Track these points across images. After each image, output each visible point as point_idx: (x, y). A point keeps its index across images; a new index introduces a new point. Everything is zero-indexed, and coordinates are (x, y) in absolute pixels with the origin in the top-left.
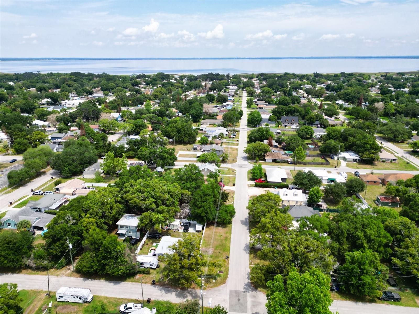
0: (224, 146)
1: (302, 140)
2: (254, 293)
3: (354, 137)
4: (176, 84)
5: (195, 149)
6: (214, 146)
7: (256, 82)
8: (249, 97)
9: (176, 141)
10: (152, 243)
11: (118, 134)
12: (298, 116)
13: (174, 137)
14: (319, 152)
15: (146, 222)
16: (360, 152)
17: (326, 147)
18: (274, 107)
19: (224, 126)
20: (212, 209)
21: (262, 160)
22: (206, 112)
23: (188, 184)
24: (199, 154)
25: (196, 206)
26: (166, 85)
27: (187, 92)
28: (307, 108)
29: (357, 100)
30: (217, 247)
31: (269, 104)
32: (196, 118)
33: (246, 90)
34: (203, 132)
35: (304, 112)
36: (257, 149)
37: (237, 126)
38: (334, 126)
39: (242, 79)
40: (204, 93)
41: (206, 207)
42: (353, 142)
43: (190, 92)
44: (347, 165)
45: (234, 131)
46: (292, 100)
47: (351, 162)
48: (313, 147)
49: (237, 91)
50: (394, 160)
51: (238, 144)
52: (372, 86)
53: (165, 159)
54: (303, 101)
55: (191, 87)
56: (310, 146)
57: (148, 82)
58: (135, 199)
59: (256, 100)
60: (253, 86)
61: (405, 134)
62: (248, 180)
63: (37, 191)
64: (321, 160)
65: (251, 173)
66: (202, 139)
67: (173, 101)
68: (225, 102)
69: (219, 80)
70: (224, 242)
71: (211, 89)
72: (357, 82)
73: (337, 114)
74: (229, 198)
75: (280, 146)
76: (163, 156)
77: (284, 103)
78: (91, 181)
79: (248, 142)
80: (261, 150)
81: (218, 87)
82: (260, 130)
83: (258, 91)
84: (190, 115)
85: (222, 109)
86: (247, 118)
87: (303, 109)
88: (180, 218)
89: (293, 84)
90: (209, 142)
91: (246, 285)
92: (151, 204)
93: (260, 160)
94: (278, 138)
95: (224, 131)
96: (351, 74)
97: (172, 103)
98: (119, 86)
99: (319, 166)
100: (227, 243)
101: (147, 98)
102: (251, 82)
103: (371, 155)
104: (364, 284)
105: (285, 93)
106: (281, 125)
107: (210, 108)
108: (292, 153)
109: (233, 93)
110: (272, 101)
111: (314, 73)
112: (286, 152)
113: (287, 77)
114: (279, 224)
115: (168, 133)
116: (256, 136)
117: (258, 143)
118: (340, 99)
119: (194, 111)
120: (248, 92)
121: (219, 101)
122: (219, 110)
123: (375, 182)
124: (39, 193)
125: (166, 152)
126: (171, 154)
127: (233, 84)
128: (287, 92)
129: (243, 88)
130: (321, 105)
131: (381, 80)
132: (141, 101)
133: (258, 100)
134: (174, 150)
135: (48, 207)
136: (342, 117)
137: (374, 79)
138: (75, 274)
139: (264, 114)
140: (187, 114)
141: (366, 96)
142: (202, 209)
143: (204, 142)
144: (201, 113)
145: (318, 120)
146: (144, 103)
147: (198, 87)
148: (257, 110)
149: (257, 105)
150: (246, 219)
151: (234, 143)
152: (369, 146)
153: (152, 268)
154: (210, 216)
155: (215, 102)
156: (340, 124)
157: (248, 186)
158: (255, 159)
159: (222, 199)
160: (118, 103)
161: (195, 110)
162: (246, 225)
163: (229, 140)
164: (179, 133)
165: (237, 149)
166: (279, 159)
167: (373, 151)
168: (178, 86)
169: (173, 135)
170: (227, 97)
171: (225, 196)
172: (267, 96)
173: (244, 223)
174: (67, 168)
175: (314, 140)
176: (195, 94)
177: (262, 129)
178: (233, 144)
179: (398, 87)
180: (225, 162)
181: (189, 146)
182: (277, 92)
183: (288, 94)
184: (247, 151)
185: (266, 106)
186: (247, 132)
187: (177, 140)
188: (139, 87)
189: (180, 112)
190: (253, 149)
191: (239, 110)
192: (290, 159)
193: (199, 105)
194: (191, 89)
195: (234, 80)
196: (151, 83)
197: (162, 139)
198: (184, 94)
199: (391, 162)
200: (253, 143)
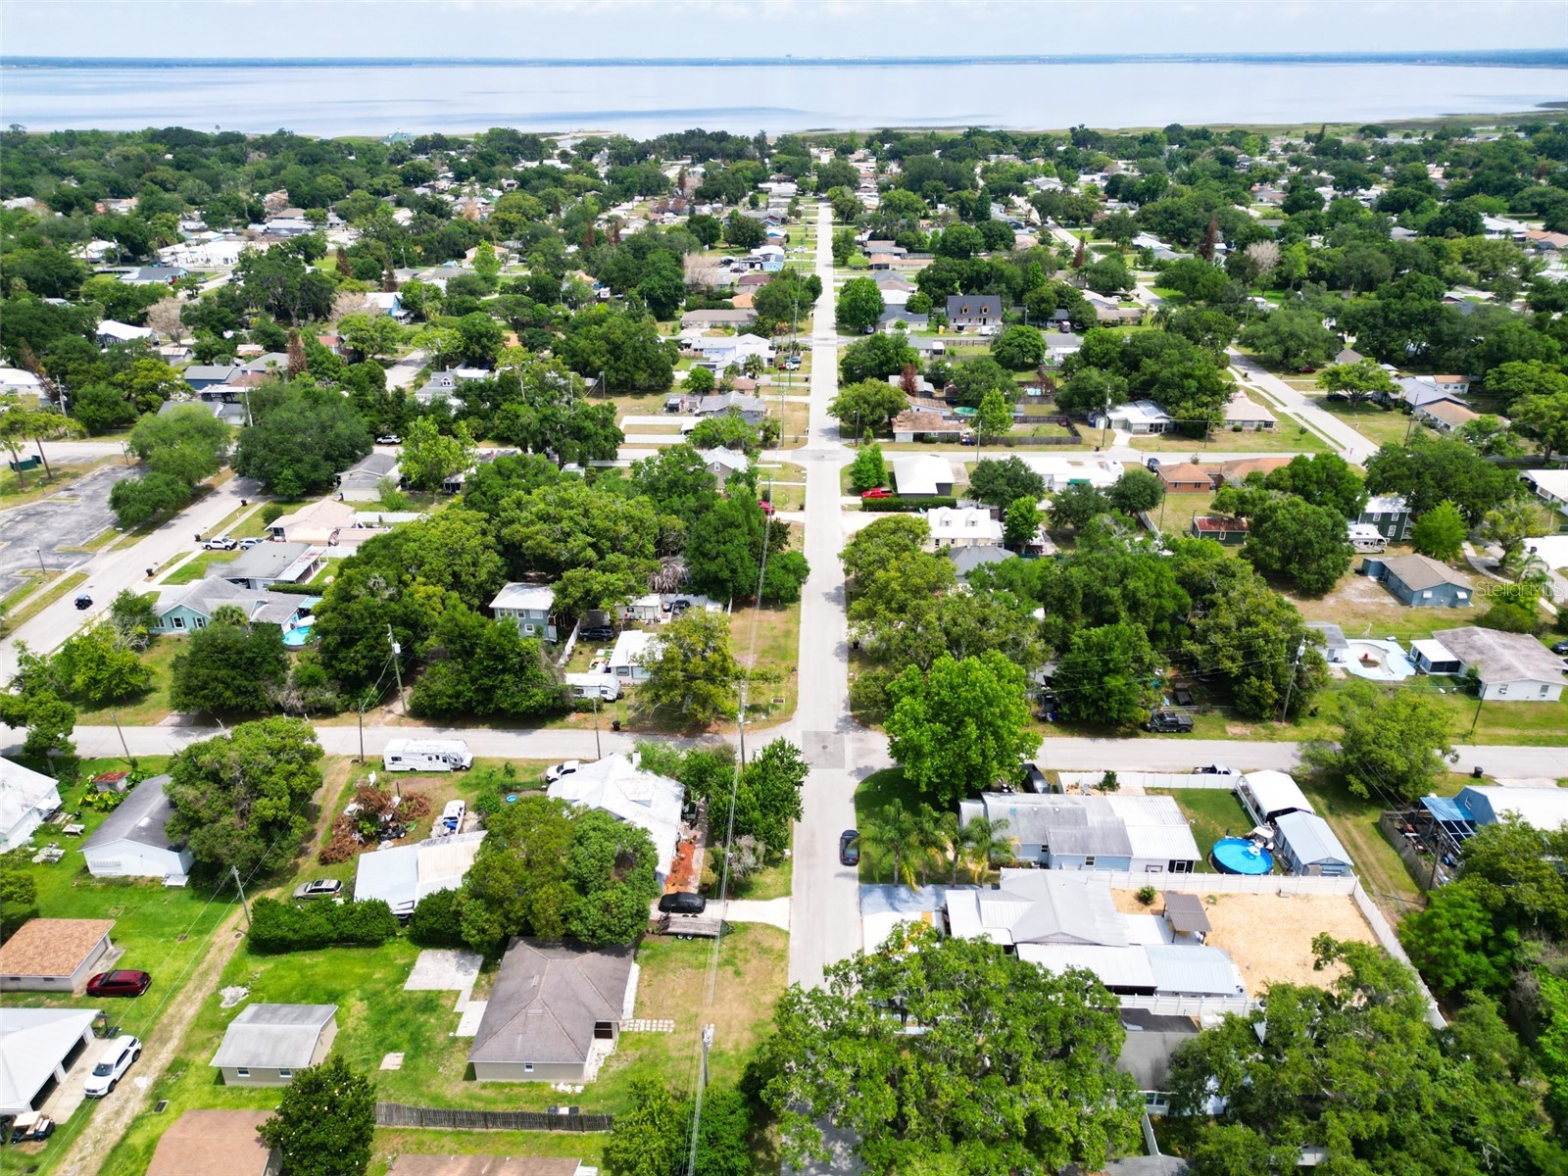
0: (764, 396)
1: (1005, 372)
2: (861, 734)
3: (1158, 356)
4: (571, 178)
5: (673, 409)
6: (733, 398)
7: (864, 165)
8: (841, 224)
9: (609, 384)
10: (594, 651)
11: (406, 363)
12: (1000, 293)
13: (600, 369)
14: (1053, 407)
15: (576, 593)
16: (1170, 404)
17: (1076, 391)
18: (924, 263)
19: (761, 331)
20: (747, 563)
21: (883, 436)
22: (696, 285)
23: (676, 501)
24: (690, 422)
25: (704, 555)
26: (535, 183)
27: (614, 206)
28: (1030, 265)
29: (1201, 233)
30: (764, 652)
31: (911, 250)
32: (664, 305)
33: (829, 199)
34: (693, 353)
35: (1020, 280)
36: (866, 402)
37: (801, 330)
38: (1114, 324)
39: (814, 151)
40: (677, 212)
41: (730, 556)
42: (1153, 374)
43: (626, 205)
44: (1132, 444)
45: (795, 347)
46: (985, 235)
47: (1144, 433)
48: (1038, 392)
49: (796, 202)
50: (1268, 424)
51: (808, 391)
52: (1264, 180)
53: (587, 437)
54: (1025, 239)
55: (628, 190)
56: (1031, 391)
57: (465, 170)
58: (539, 537)
59: (865, 237)
60: (853, 182)
61: (1317, 347)
62: (843, 494)
63: (219, 538)
64: (1057, 430)
65: (852, 474)
66: (694, 375)
67: (571, 241)
68: (756, 246)
69: (726, 156)
70: (782, 641)
71: (704, 196)
72: (1218, 166)
73: (1129, 284)
74: (790, 539)
75: (938, 394)
76: (580, 429)
77: (960, 249)
78: (369, 507)
79: (841, 384)
80: (879, 404)
81: (729, 187)
82: (877, 344)
83: (871, 201)
84: (641, 293)
85: (749, 272)
86: (836, 304)
87: (1017, 271)
88: (662, 591)
89: (995, 175)
90: (717, 385)
91: (840, 720)
92: (584, 549)
93: (877, 436)
94: (935, 368)
95: (759, 347)
96: (1203, 134)
97: (573, 249)
98: (358, 187)
99: (1050, 447)
100: (790, 642)
101: (478, 234)
102: (845, 168)
103: (1198, 412)
104: (1110, 694)
105: (963, 212)
106: (946, 326)
107: (706, 267)
108: (974, 413)
109: (783, 212)
110: (920, 240)
111: (1073, 130)
112: (958, 410)
113: (974, 145)
114: (919, 580)
115: (578, 359)
116: (864, 361)
117: (871, 383)
118: (1150, 230)
119: (655, 281)
120: (836, 207)
121: (736, 242)
122: (737, 276)
123: (1198, 485)
124: (223, 545)
125: (588, 416)
126: (606, 423)
127: (781, 175)
128: (973, 205)
129: (818, 190)
130: (1080, 252)
131: (1300, 157)
132: (455, 244)
133: (872, 237)
134: (611, 410)
135: (272, 575)
136: (1146, 293)
137: (1279, 151)
138: (410, 720)
139: (891, 287)
140: (633, 292)
141: (1230, 218)
142: (721, 560)
143: (702, 386)
144: (679, 288)
145: (1065, 308)
146: (471, 254)
147: (653, 187)
148: (869, 275)
149: (869, 254)
150: (838, 589)
151: (795, 388)
152: (1193, 384)
153: (606, 701)
154: (743, 581)
155: (720, 244)
156: (1134, 319)
157: (843, 509)
158: (861, 436)
159: (772, 539)
160: (378, 253)
161: (657, 278)
162: (839, 603)
163: (779, 379)
164: (617, 359)
165: (806, 407)
166: (933, 433)
167: (1206, 399)
168: (578, 186)
169: (598, 363)
170: (764, 227)
171: (780, 532)
172: (903, 222)
173: (832, 598)
174: (290, 472)
175: (1045, 372)
176: (646, 217)
177: (882, 338)
178: (794, 391)
179: (1349, 181)
180: (773, 446)
181: (650, 400)
182: (940, 206)
183: (975, 215)
184: (840, 410)
185: (897, 258)
186: (835, 350)
187: (613, 380)
188: (432, 187)
189: (604, 283)
190: (857, 403)
191: (808, 276)
192: (967, 431)
193: (669, 257)
194: (627, 194)
195: (785, 158)
196: (475, 173)
197: (565, 378)
198: (604, 216)
199: (1258, 430)
200: (856, 385)
